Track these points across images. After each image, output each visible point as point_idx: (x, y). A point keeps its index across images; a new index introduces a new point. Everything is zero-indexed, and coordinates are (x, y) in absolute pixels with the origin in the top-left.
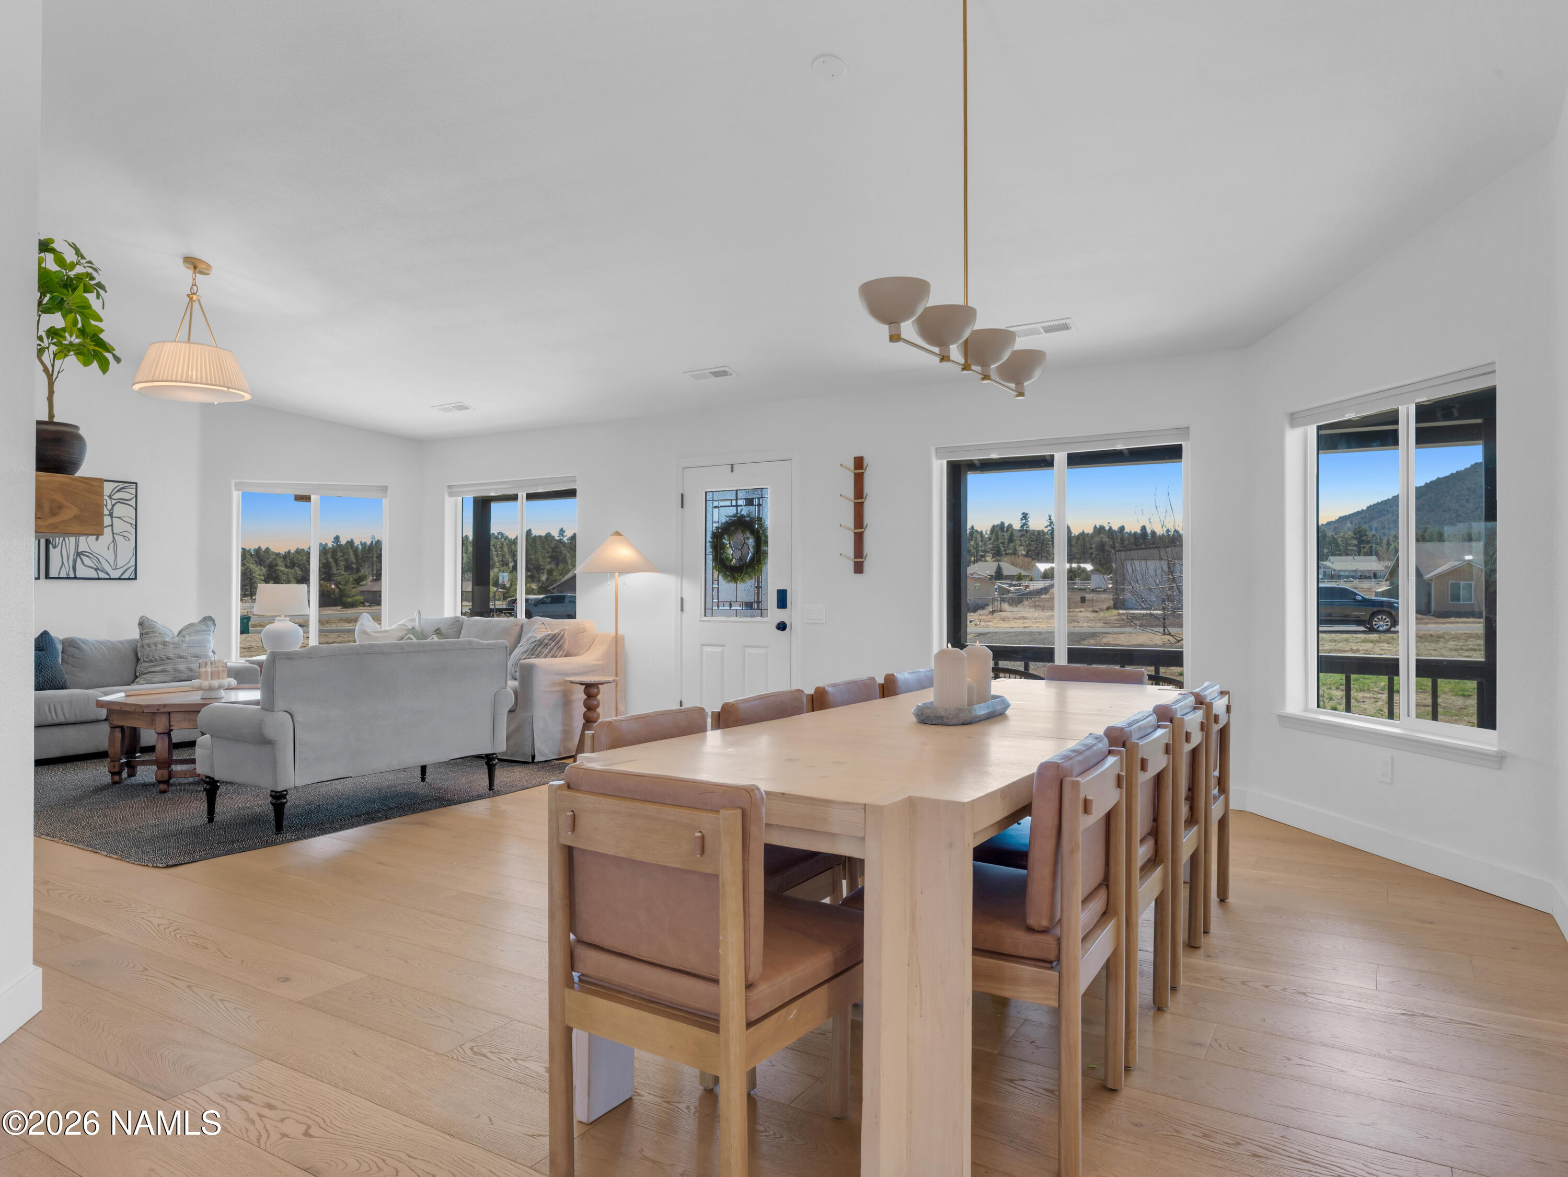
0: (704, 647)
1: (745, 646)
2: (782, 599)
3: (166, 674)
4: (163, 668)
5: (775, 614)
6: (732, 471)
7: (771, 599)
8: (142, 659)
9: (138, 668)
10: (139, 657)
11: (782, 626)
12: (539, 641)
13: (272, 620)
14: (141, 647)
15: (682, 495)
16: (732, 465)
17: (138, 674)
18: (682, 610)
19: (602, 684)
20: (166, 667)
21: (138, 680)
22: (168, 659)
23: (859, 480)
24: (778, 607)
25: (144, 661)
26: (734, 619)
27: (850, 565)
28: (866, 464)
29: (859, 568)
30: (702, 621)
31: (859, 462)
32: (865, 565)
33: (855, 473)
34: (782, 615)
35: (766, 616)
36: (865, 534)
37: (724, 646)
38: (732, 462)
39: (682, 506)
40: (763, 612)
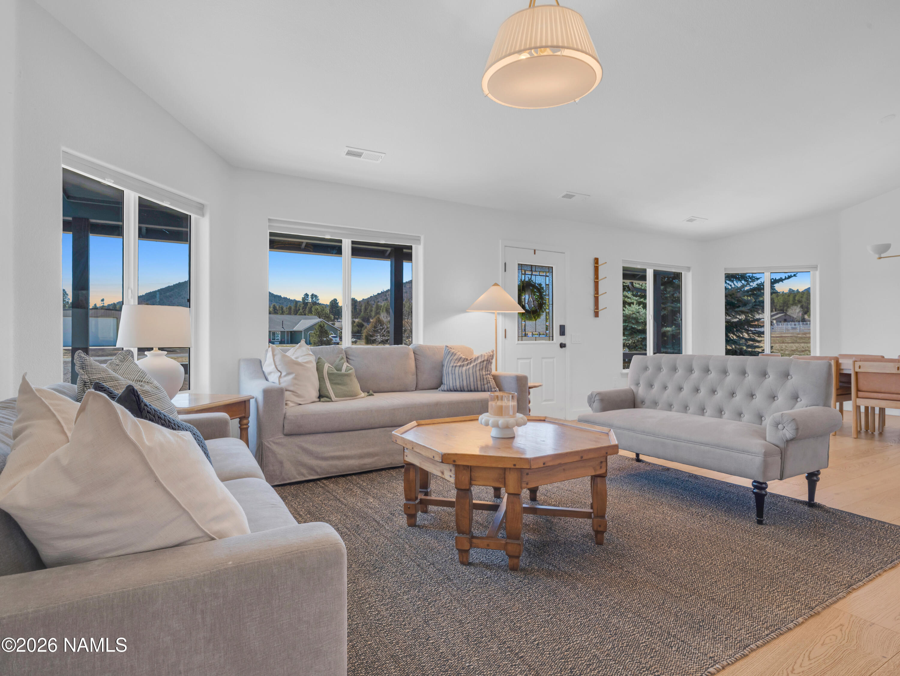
0: (518, 360)
1: (543, 358)
2: (562, 331)
5: (558, 339)
6: (535, 254)
7: (557, 331)
11: (563, 346)
15: (505, 264)
16: (535, 251)
18: (505, 337)
23: (596, 269)
24: (560, 335)
26: (535, 342)
27: (592, 313)
28: (600, 262)
29: (596, 315)
30: (518, 344)
31: (596, 260)
32: (600, 313)
33: (595, 266)
34: (562, 339)
35: (553, 340)
36: (600, 298)
37: (531, 358)
38: (535, 249)
39: (505, 271)
40: (551, 338)
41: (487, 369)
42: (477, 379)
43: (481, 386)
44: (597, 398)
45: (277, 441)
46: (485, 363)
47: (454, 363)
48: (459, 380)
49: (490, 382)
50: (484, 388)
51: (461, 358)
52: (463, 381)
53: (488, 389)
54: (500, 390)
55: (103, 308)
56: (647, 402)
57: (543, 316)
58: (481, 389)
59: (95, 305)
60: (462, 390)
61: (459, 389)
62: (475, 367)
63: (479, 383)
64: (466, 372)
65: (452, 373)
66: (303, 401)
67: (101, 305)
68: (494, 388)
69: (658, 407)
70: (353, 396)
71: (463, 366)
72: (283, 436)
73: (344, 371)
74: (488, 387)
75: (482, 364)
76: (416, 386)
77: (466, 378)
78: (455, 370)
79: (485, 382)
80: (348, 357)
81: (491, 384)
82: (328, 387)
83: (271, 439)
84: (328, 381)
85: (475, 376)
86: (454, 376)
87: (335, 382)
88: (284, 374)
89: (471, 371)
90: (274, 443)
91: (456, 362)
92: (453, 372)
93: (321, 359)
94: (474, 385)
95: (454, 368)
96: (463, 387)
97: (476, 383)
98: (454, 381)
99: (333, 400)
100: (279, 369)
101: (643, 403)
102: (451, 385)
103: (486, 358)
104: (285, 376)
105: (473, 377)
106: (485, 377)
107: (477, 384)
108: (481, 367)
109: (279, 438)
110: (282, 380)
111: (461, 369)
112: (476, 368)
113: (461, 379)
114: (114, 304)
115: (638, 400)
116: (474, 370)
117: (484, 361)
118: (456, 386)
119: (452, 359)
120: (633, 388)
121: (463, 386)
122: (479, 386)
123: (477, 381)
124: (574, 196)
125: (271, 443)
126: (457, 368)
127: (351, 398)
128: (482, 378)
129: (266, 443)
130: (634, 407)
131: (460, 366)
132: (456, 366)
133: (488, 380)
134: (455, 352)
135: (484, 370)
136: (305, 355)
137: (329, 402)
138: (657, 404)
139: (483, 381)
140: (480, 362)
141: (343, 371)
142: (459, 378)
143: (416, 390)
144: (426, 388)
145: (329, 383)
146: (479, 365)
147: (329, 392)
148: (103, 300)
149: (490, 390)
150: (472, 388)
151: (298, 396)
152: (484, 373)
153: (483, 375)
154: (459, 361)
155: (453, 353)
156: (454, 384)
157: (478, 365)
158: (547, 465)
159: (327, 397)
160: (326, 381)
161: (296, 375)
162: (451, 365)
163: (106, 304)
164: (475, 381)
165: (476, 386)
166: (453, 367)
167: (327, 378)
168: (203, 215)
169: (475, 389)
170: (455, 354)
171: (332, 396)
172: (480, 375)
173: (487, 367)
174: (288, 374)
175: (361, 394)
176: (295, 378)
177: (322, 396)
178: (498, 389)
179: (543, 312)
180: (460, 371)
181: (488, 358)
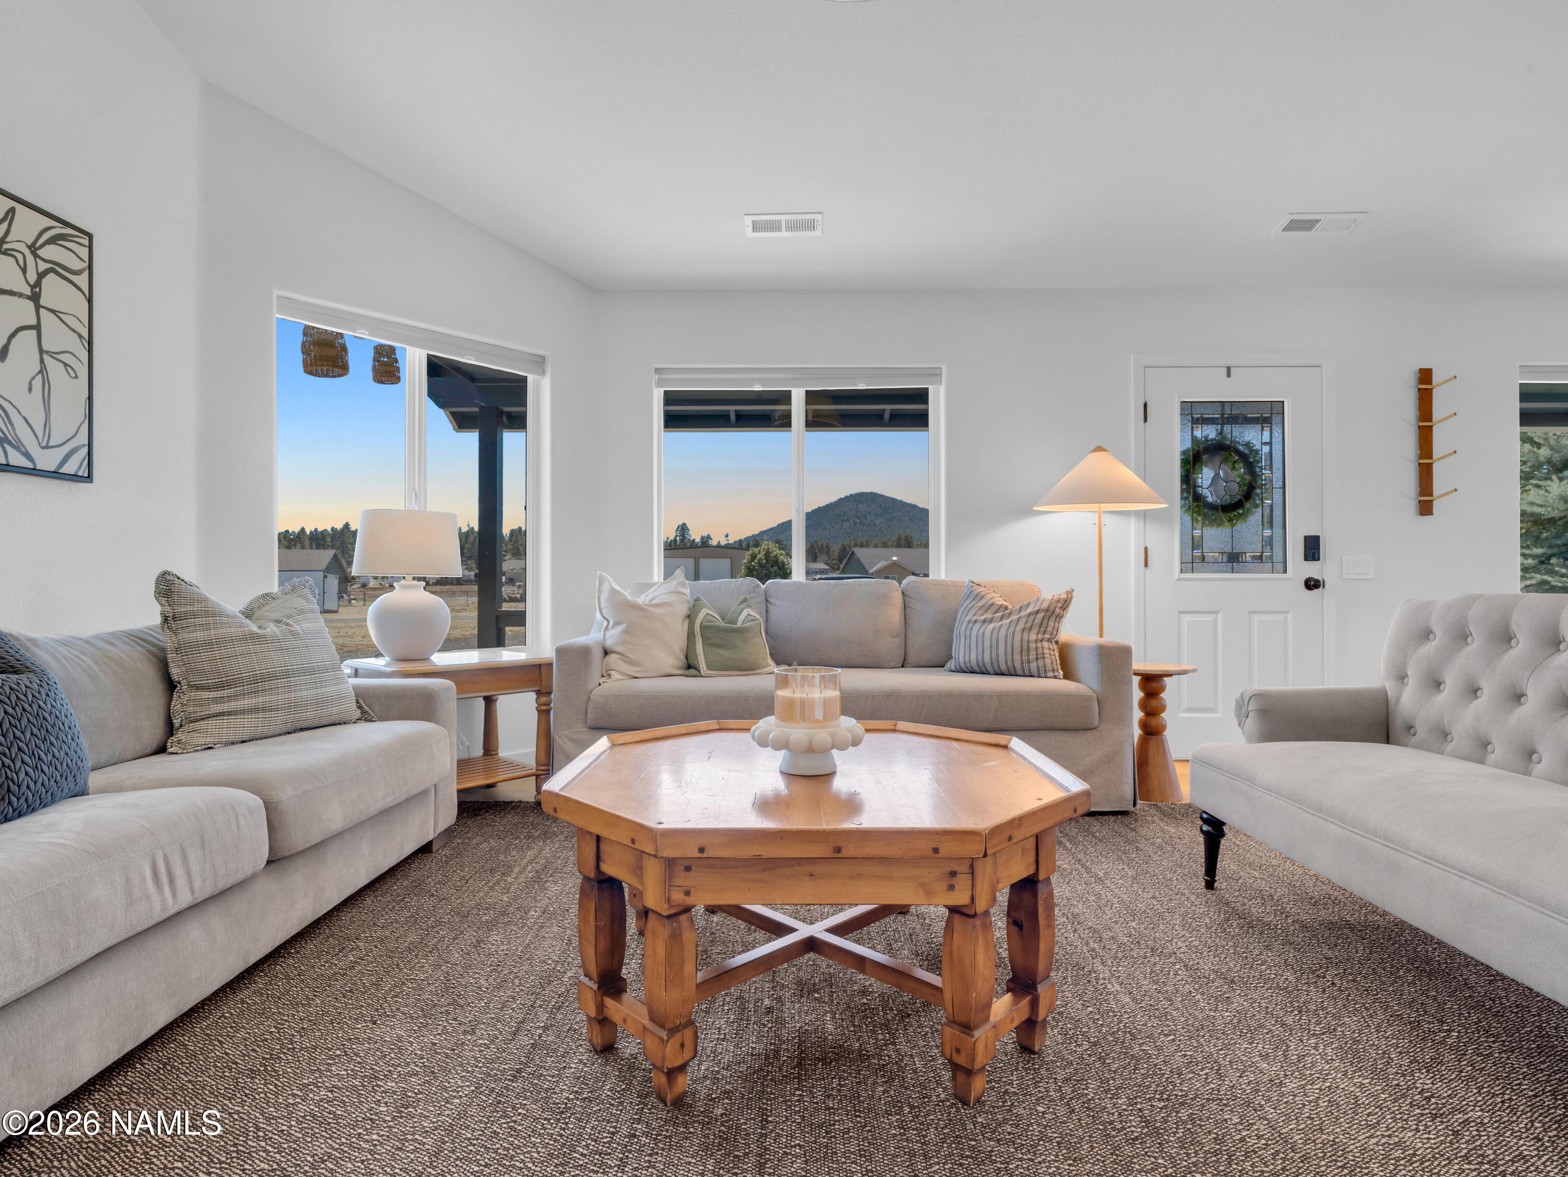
0: (1182, 615)
2: (1312, 548)
3: (267, 714)
4: (260, 700)
5: (1298, 568)
6: (1229, 375)
7: (1295, 549)
8: (184, 682)
9: (176, 705)
10: (175, 678)
11: (1312, 584)
12: (1047, 610)
13: (387, 585)
14: (177, 650)
15: (1145, 405)
16: (1229, 369)
17: (176, 722)
18: (1146, 565)
19: (1169, 675)
20: (268, 698)
21: (180, 735)
22: (271, 677)
23: (1425, 399)
24: (1306, 559)
25: (191, 686)
26: (1229, 575)
27: (1411, 505)
28: (1436, 379)
29: (1425, 508)
30: (1179, 579)
31: (1425, 376)
32: (1436, 505)
33: (1419, 389)
34: (1312, 570)
35: (1285, 571)
36: (1436, 467)
37: (1217, 612)
38: (1229, 364)
39: (1145, 420)
40: (1280, 567)
41: (1042, 629)
42: (1013, 650)
43: (1022, 664)
44: (1252, 706)
45: (575, 737)
46: (1041, 615)
47: (975, 615)
48: (977, 649)
49: (1044, 658)
50: (1030, 670)
51: (992, 605)
52: (983, 651)
53: (1039, 671)
54: (1066, 677)
55: (727, 547)
56: (1422, 729)
57: (1255, 517)
58: (1023, 671)
59: (719, 542)
60: (984, 672)
61: (977, 669)
62: (1013, 625)
63: (1017, 657)
64: (992, 633)
65: (965, 635)
66: (636, 672)
67: (726, 542)
68: (1053, 670)
69: (1450, 747)
70: (747, 668)
71: (991, 621)
72: (586, 729)
73: (741, 623)
74: (1038, 668)
75: (1031, 618)
76: (905, 660)
77: (991, 646)
78: (971, 629)
79: (1033, 656)
80: (769, 599)
81: (1048, 661)
82: (698, 651)
83: (566, 733)
84: (700, 641)
85: (1009, 642)
86: (968, 641)
87: (712, 642)
88: (611, 623)
89: (1003, 632)
90: (571, 740)
91: (980, 612)
92: (968, 633)
93: (701, 600)
94: (1006, 662)
95: (971, 625)
96: (984, 665)
97: (1009, 658)
98: (967, 652)
99: (703, 674)
100: (605, 615)
101: (1412, 731)
102: (961, 660)
103: (1045, 605)
104: (613, 627)
105: (1006, 644)
106: (1033, 645)
107: (1013, 659)
108: (1029, 624)
109: (579, 732)
110: (608, 634)
111: (984, 627)
112: (1016, 627)
113: (980, 648)
114: (740, 541)
115: (1398, 723)
116: (1011, 630)
117: (1038, 612)
118: (970, 661)
119: (972, 607)
120: (1390, 687)
121: (983, 662)
122: (1018, 665)
123: (1013, 655)
124: (1318, 221)
125: (565, 739)
126: (978, 625)
127: (744, 673)
128: (1025, 647)
129: (557, 738)
130: (1388, 742)
131: (984, 621)
132: (976, 621)
133: (1040, 651)
134: (983, 593)
135: (1034, 631)
136: (671, 592)
137: (696, 676)
138: (1449, 738)
139: (1028, 655)
140: (1029, 615)
141: (739, 624)
142: (977, 646)
143: (903, 666)
144: (925, 664)
145: (701, 645)
146: (1025, 620)
147: (697, 660)
148: (727, 536)
149: (1042, 674)
150: (1003, 667)
151: (631, 663)
152: (1033, 637)
153: (1028, 642)
154: (987, 610)
155: (978, 594)
156: (967, 659)
157: (1023, 621)
158: (709, 853)
159: (695, 669)
160: (697, 639)
161: (627, 627)
162: (968, 618)
163: (731, 541)
164: (1009, 652)
165: (1010, 664)
166: (969, 622)
167: (699, 635)
168: (543, 373)
169: (1008, 669)
170: (983, 597)
171: (701, 667)
172: (1022, 640)
173: (1044, 624)
174: (617, 624)
175: (768, 665)
176: (625, 632)
177: (690, 667)
178: (1061, 673)
179: (1256, 506)
180: (981, 631)
181: (1050, 605)
